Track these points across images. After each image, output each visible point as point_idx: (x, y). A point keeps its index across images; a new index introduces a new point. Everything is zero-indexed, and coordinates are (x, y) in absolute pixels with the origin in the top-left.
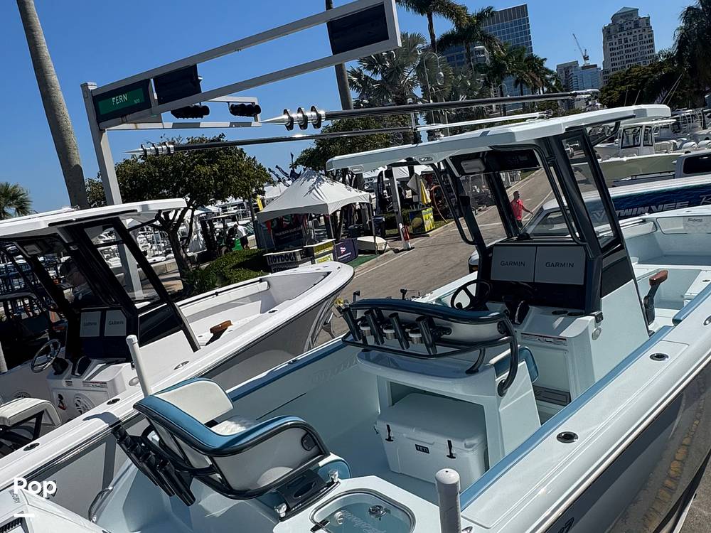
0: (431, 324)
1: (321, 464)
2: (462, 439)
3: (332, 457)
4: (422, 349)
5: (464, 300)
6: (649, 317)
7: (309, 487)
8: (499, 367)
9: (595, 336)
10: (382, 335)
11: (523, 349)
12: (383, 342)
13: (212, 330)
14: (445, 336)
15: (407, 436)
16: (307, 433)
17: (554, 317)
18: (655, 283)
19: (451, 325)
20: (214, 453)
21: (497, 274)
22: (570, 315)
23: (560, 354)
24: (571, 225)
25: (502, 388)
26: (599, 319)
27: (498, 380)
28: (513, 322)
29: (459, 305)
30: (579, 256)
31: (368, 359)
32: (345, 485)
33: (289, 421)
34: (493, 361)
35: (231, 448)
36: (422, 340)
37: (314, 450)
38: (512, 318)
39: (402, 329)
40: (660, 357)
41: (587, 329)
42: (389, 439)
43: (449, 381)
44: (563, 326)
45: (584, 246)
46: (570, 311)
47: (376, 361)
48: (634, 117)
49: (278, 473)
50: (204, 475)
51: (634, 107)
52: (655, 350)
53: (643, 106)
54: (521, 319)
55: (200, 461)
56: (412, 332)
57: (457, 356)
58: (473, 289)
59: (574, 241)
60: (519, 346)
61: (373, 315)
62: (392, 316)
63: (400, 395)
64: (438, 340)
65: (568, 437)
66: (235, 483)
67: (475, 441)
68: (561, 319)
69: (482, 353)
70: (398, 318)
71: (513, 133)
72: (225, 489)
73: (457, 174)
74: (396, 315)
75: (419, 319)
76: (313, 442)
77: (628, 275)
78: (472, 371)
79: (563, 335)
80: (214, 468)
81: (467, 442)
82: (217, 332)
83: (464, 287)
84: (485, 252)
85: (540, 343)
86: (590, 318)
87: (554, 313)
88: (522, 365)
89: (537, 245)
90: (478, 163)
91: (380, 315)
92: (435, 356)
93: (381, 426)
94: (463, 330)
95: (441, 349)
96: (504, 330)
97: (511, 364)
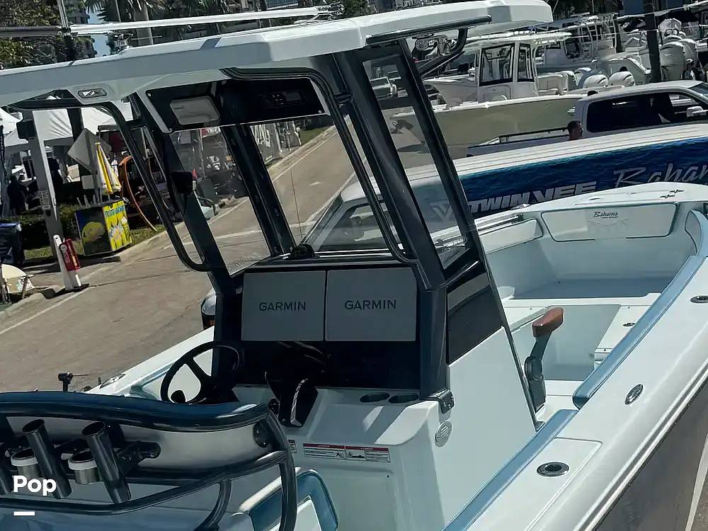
0: (116, 438)
5: (189, 385)
6: (536, 397)
8: (260, 517)
9: (441, 439)
10: (10, 472)
11: (305, 476)
14: (147, 462)
17: (365, 406)
18: (543, 331)
19: (158, 437)
21: (254, 329)
22: (395, 400)
23: (378, 479)
24: (390, 232)
26: (446, 405)
28: (287, 424)
29: (179, 396)
30: (402, 287)
34: (248, 505)
36: (97, 474)
38: (285, 415)
39: (55, 455)
40: (554, 469)
41: (425, 428)
44: (382, 425)
45: (414, 266)
46: (393, 394)
48: (488, 21)
52: (544, 457)
54: (303, 416)
56: (75, 459)
59: (394, 258)
60: (297, 469)
62: (30, 427)
64: (135, 473)
68: (378, 410)
69: (225, 490)
70: (43, 432)
71: (266, 45)
74: (38, 425)
75: (89, 430)
79: (382, 441)
83: (188, 359)
84: (228, 285)
85: (341, 462)
86: (431, 406)
87: (365, 399)
88: (305, 508)
89: (327, 268)
90: (204, 105)
91: (4, 427)
92: (126, 505)
95: (138, 490)
96: (268, 439)
97: (283, 508)
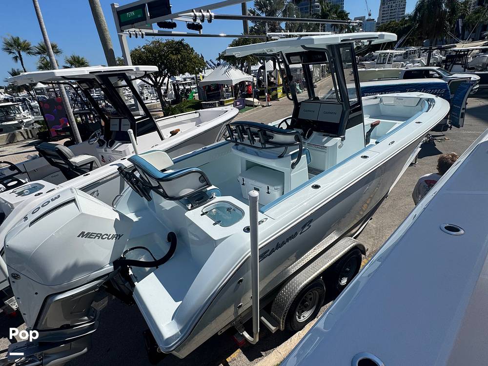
0: (265, 134)
1: (208, 189)
2: (273, 186)
3: (213, 187)
4: (259, 145)
5: (284, 126)
6: (367, 141)
7: (202, 198)
8: (293, 156)
9: (340, 147)
10: (243, 138)
11: (305, 149)
12: (243, 141)
13: (171, 133)
14: (270, 140)
15: (249, 182)
16: (202, 176)
17: (323, 137)
18: (373, 126)
19: (274, 135)
20: (159, 180)
21: (301, 116)
22: (331, 136)
23: (323, 154)
24: (338, 95)
25: (293, 165)
26: (343, 139)
27: (292, 162)
28: (305, 138)
29: (282, 128)
30: (339, 109)
31: (237, 149)
32: (218, 199)
33: (194, 169)
34: (291, 153)
35: (167, 179)
36: (260, 141)
37: (205, 183)
38: (304, 136)
39: (252, 136)
40: (365, 157)
41: (336, 144)
42: (243, 184)
43: (270, 160)
44: (327, 141)
45: (342, 104)
46: (331, 135)
47: (242, 150)
48: (377, 38)
49: (188, 191)
50: (156, 189)
51: (379, 33)
52: (364, 154)
53: (383, 33)
54: (308, 137)
55: (154, 184)
56: (256, 137)
57: (273, 149)
58: (289, 122)
59: (338, 102)
60: (303, 148)
61: (239, 128)
62: (247, 129)
63: (250, 166)
64: (267, 142)
65: (317, 187)
66: (169, 194)
67: (279, 187)
68: (326, 138)
69: (286, 149)
70: (250, 130)
71: (313, 39)
72: (165, 196)
73: (288, 64)
74: (249, 128)
75: (259, 131)
76: (205, 180)
77: (362, 121)
78: (281, 157)
79: (325, 145)
80: (160, 187)
81: (276, 187)
82: (173, 133)
83: (285, 121)
84: (297, 105)
85: (316, 149)
86: (339, 139)
87: (324, 135)
88: (304, 156)
89: (321, 103)
90: (298, 58)
91: (243, 128)
92: (264, 148)
93: (240, 179)
94: (279, 138)
95: (267, 146)
96: (297, 139)
97: (298, 156)
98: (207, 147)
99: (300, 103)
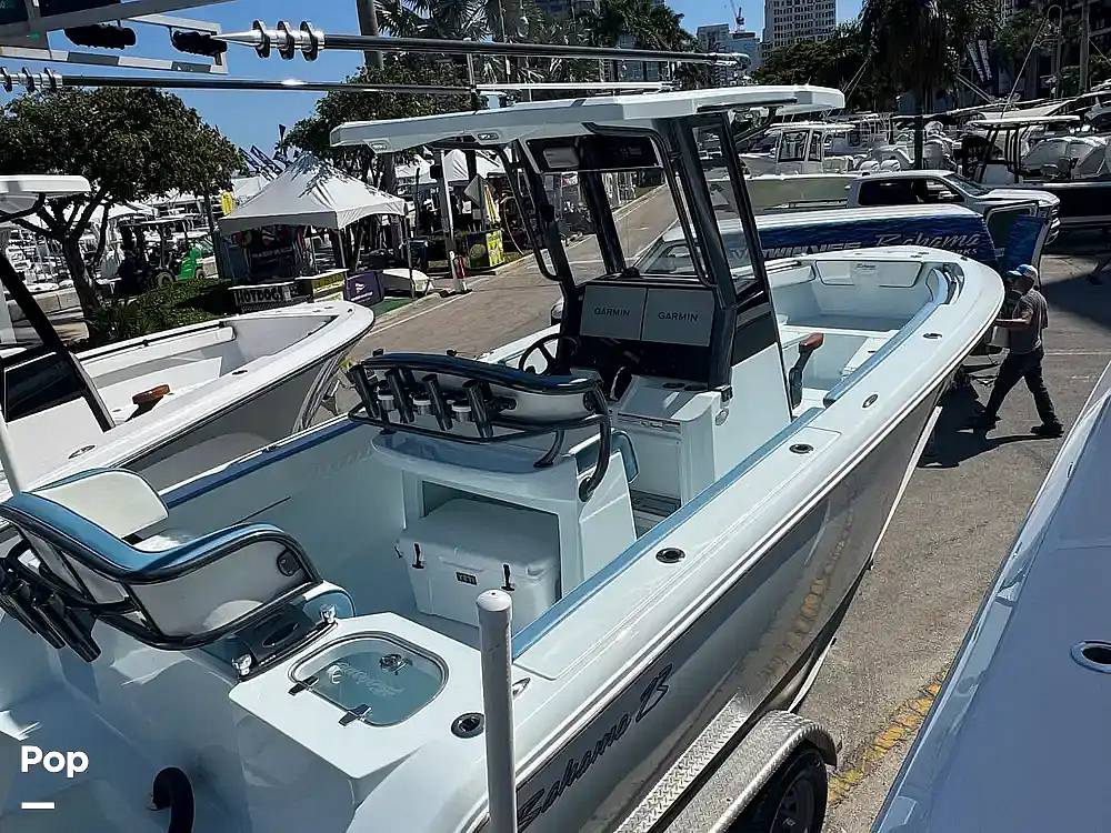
0: (486, 392)
1: (308, 595)
2: (525, 563)
3: (326, 586)
4: (472, 430)
5: (539, 363)
6: (794, 398)
7: (289, 629)
8: (582, 459)
9: (720, 420)
10: (412, 409)
11: (618, 435)
12: (412, 419)
13: (136, 399)
14: (506, 412)
15: (444, 559)
16: (287, 550)
17: (663, 392)
18: (806, 350)
19: (516, 395)
20: (130, 578)
22: (688, 389)
23: (671, 444)
25: (585, 490)
26: (727, 395)
27: (580, 478)
28: (608, 398)
29: (531, 369)
30: (704, 306)
31: (389, 445)
32: (343, 628)
33: (257, 530)
34: (575, 450)
35: (160, 572)
36: (471, 416)
37: (298, 574)
38: (606, 389)
39: (443, 399)
40: (803, 449)
41: (708, 412)
42: (418, 565)
43: (509, 478)
44: (677, 405)
45: (714, 290)
46: (688, 383)
47: (403, 449)
48: (795, 101)
49: (238, 609)
50: (115, 615)
51: (796, 88)
52: (797, 440)
53: (807, 87)
54: (620, 392)
55: (106, 592)
56: (457, 404)
57: (521, 442)
58: (552, 347)
59: (702, 283)
60: (612, 429)
61: (398, 378)
62: (426, 379)
63: (437, 500)
64: (496, 418)
65: (671, 556)
66: (168, 626)
67: (543, 565)
68: (675, 394)
69: (559, 438)
70: (436, 382)
71: (620, 105)
72: (151, 635)
73: (537, 170)
74: (433, 377)
75: (465, 385)
76: (297, 565)
77: (773, 337)
78: (543, 464)
79: (676, 417)
80: (132, 603)
81: (533, 568)
82: (145, 403)
83: (540, 344)
84: (573, 293)
85: (643, 428)
86: (715, 395)
87: (667, 386)
88: (615, 458)
89: (647, 287)
90: (568, 153)
91: (410, 377)
92: (489, 440)
93: (407, 547)
94: (534, 404)
95: (499, 431)
96: (593, 403)
97: (600, 455)
98: (280, 443)
99: (582, 288)
